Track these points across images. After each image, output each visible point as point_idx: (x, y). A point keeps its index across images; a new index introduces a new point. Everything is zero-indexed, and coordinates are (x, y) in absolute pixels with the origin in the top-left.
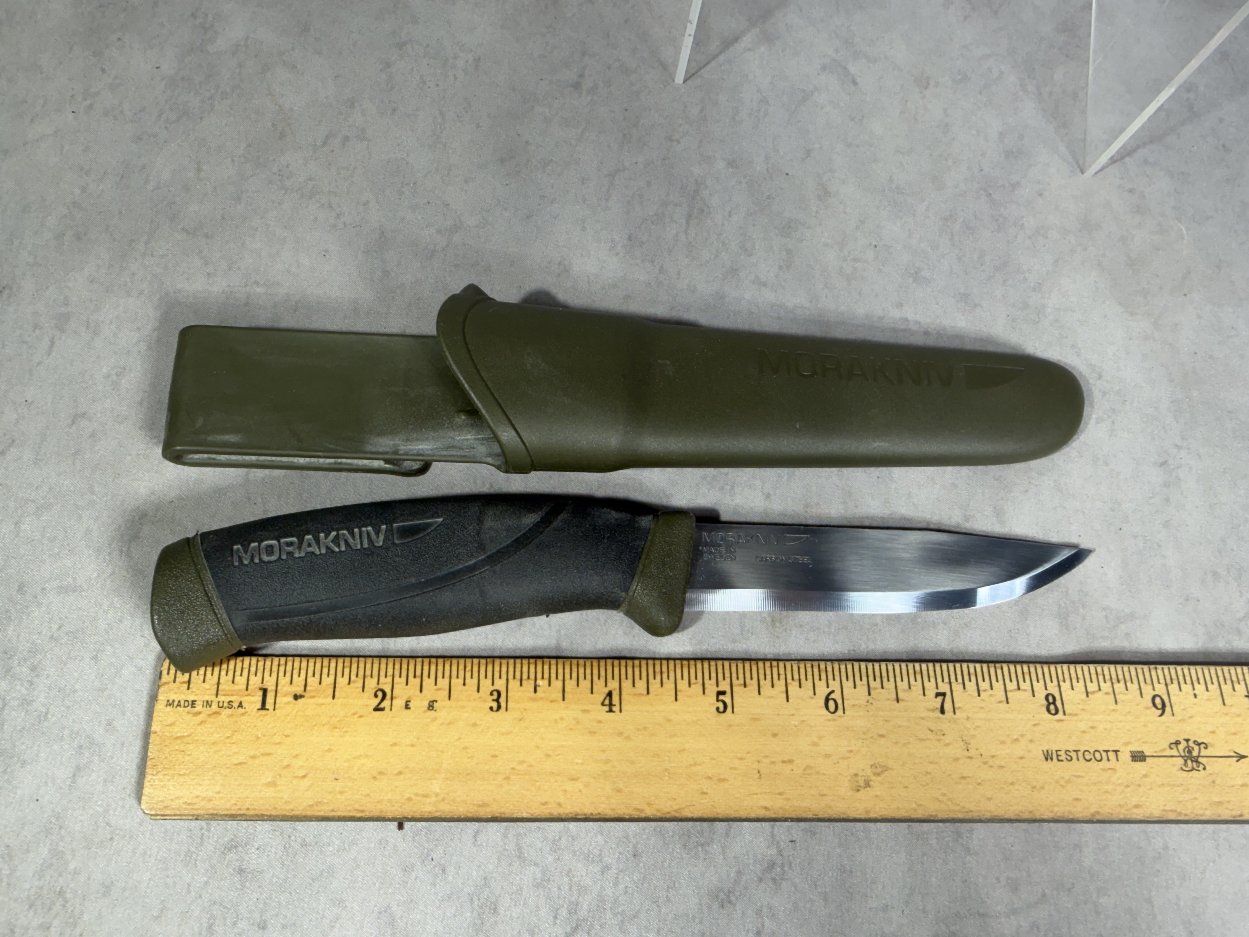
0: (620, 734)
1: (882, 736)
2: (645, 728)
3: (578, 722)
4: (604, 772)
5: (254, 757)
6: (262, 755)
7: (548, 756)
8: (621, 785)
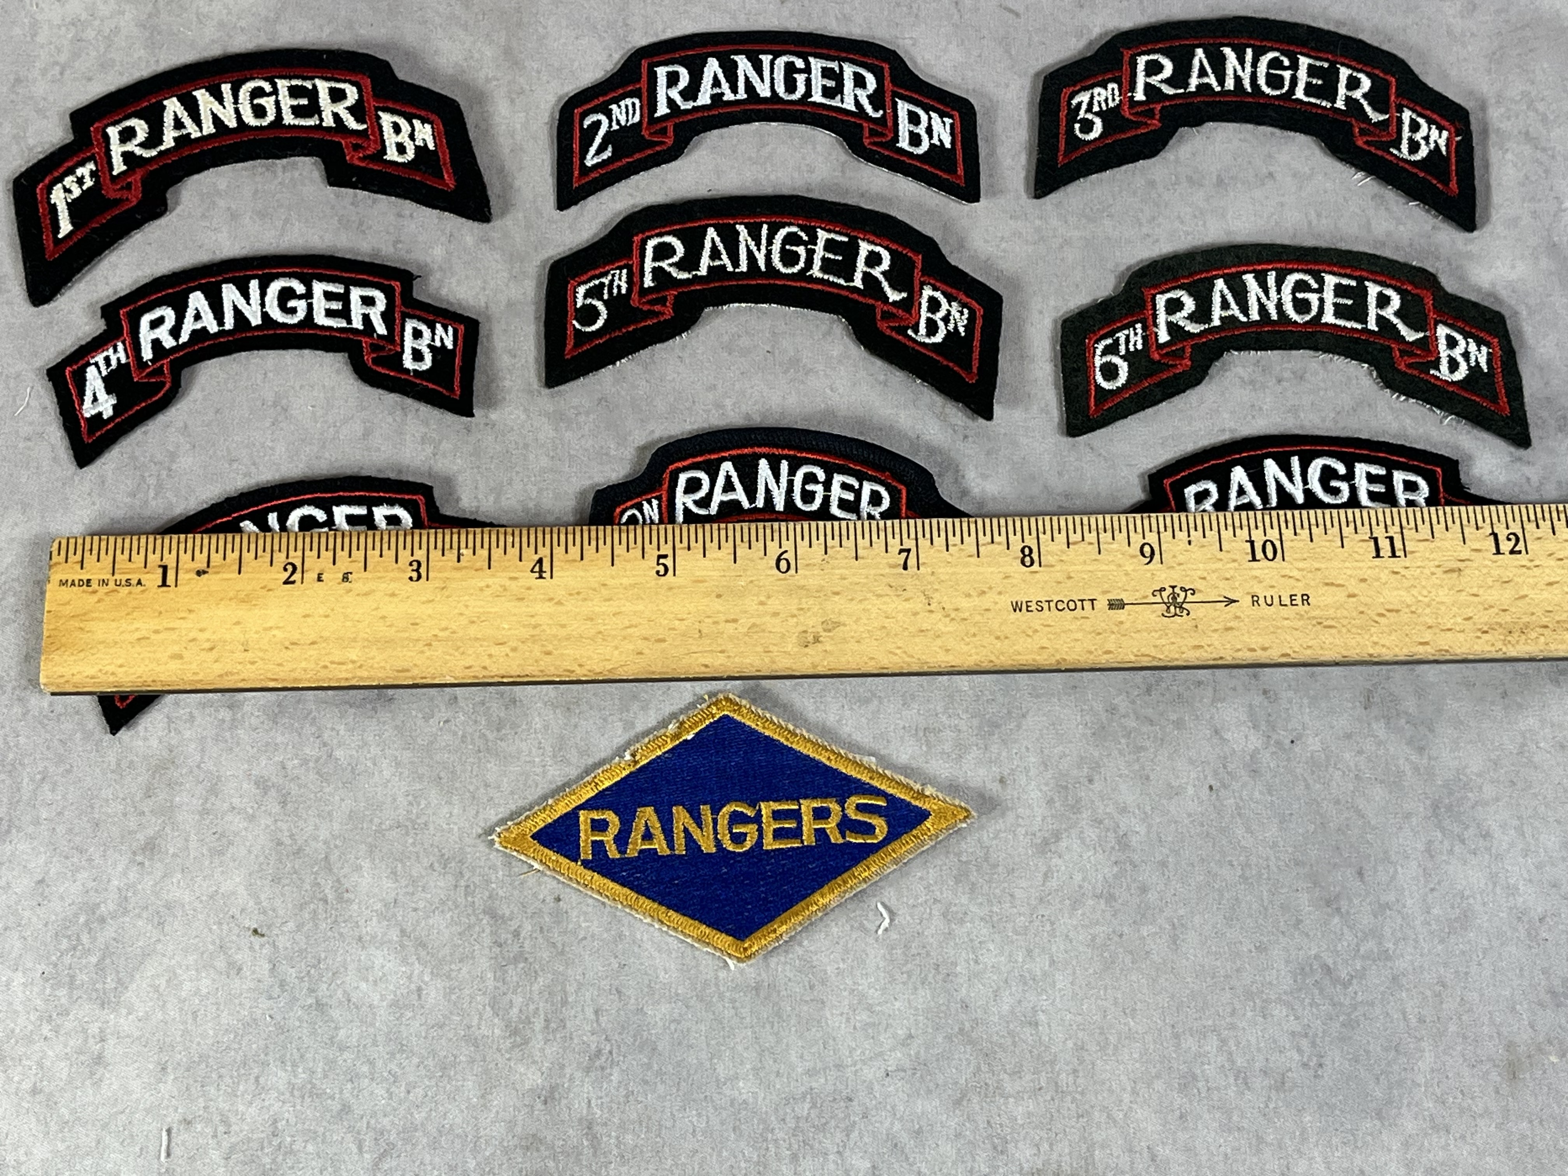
0: (551, 599)
1: (837, 593)
2: (578, 593)
3: (505, 590)
4: (533, 636)
5: (156, 632)
6: (167, 629)
7: (473, 622)
8: (550, 648)
